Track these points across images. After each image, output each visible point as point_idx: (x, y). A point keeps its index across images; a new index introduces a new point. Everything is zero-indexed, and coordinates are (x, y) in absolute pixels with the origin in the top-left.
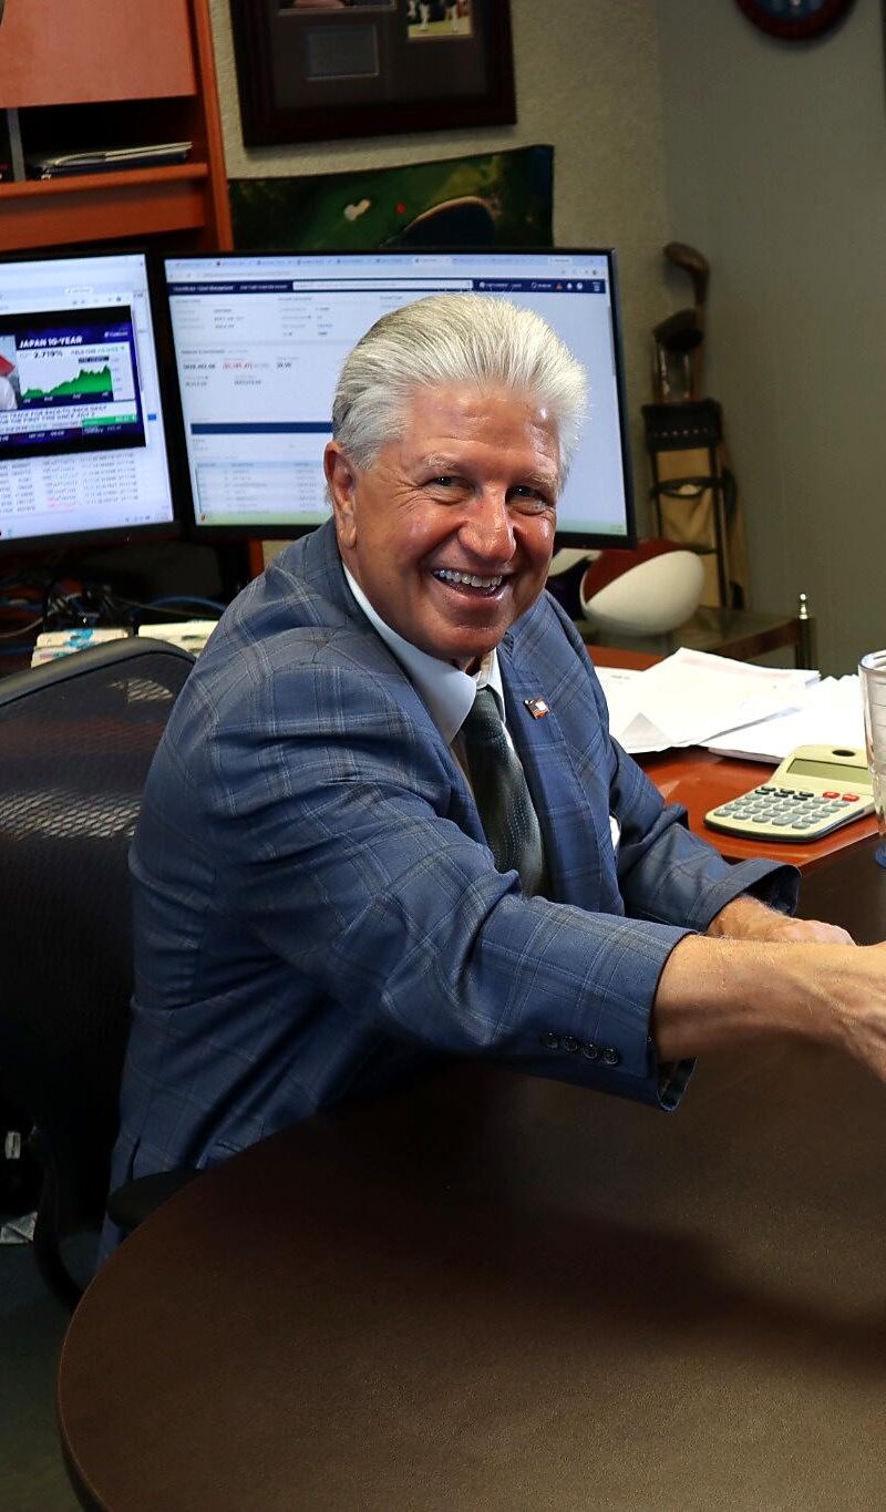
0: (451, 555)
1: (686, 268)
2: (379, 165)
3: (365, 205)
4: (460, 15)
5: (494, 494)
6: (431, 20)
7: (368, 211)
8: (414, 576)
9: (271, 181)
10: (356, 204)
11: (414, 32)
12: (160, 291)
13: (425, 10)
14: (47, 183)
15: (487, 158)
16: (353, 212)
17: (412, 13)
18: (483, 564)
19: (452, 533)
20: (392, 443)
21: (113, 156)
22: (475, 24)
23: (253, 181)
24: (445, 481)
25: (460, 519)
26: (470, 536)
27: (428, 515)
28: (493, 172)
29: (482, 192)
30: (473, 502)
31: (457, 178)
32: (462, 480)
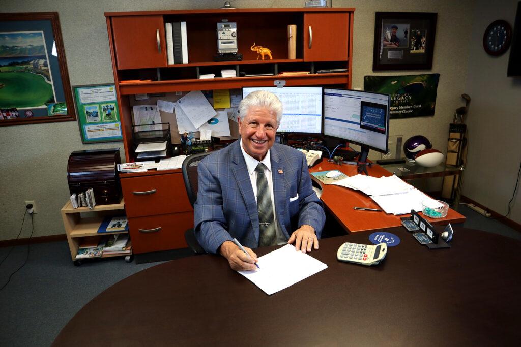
0: (254, 137)
1: (466, 99)
2: (400, 75)
3: (396, 82)
4: (422, 49)
5: (262, 126)
6: (416, 49)
7: (396, 83)
8: (248, 140)
9: (377, 77)
10: (394, 81)
11: (411, 52)
12: (324, 94)
13: (415, 48)
14: (317, 74)
15: (425, 75)
16: (393, 83)
17: (412, 48)
18: (260, 139)
19: (254, 133)
20: (245, 117)
21: (331, 70)
22: (425, 51)
23: (373, 76)
24: (254, 123)
25: (255, 130)
26: (257, 134)
27: (250, 129)
28: (425, 78)
29: (422, 81)
30: (258, 127)
31: (417, 78)
32: (256, 123)
